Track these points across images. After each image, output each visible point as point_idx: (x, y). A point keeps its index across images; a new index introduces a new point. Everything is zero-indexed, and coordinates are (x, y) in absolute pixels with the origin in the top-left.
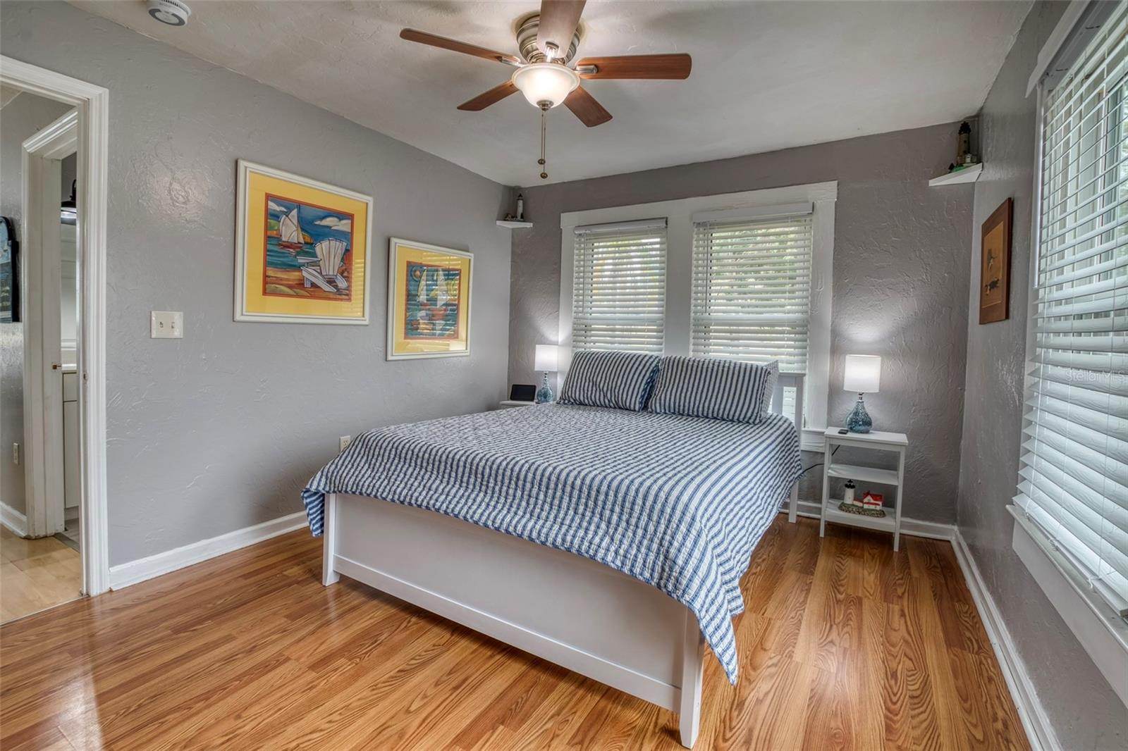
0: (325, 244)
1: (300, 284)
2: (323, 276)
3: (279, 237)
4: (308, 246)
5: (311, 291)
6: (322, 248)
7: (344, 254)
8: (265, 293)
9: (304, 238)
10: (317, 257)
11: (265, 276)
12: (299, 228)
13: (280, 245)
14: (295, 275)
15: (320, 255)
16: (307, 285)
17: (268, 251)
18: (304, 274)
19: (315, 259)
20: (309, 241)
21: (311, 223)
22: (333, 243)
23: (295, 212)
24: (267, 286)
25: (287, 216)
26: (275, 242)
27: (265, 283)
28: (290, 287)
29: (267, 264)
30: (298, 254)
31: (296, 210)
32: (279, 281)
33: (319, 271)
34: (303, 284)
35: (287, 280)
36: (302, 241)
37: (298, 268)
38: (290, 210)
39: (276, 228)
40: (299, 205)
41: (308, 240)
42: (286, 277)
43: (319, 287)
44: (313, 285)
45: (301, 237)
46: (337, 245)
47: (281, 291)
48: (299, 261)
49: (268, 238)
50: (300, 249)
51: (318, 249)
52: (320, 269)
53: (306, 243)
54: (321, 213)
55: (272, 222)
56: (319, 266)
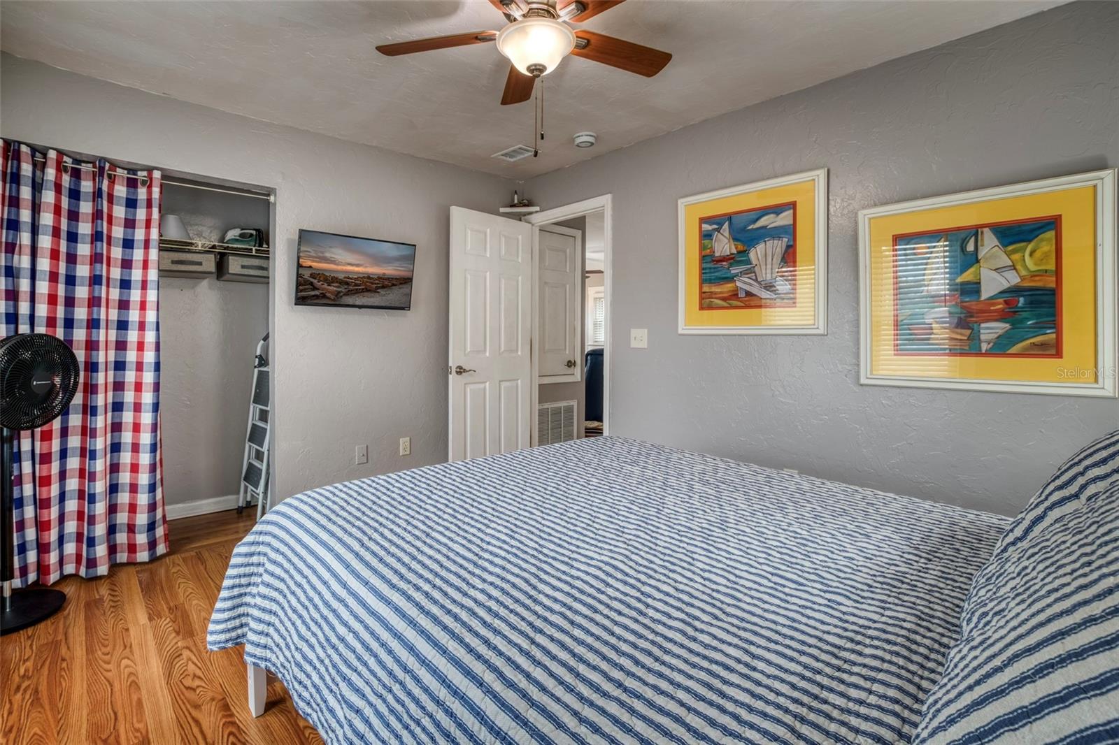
0: (760, 248)
1: (734, 295)
2: (759, 283)
3: (712, 254)
4: (741, 255)
5: (746, 301)
6: (757, 253)
7: (786, 251)
8: (702, 308)
9: (736, 248)
10: (751, 264)
11: (702, 293)
12: (731, 240)
13: (714, 261)
14: (728, 287)
15: (754, 261)
16: (742, 294)
17: (703, 269)
18: (739, 284)
19: (749, 266)
20: (742, 249)
21: (744, 230)
22: (769, 244)
23: (726, 225)
24: (703, 302)
25: (719, 232)
26: (709, 259)
27: (701, 299)
28: (724, 299)
29: (702, 282)
30: (731, 265)
31: (727, 223)
32: (712, 295)
33: (754, 278)
34: (737, 294)
35: (721, 293)
36: (734, 251)
37: (731, 279)
38: (721, 225)
39: (710, 246)
40: (729, 217)
41: (741, 247)
42: (719, 290)
43: (755, 295)
44: (748, 294)
45: (733, 247)
46: (775, 245)
47: (716, 304)
48: (732, 272)
49: (703, 258)
50: (731, 259)
51: (752, 255)
52: (756, 276)
53: (739, 252)
54: (753, 215)
55: (706, 242)
56: (754, 272)
